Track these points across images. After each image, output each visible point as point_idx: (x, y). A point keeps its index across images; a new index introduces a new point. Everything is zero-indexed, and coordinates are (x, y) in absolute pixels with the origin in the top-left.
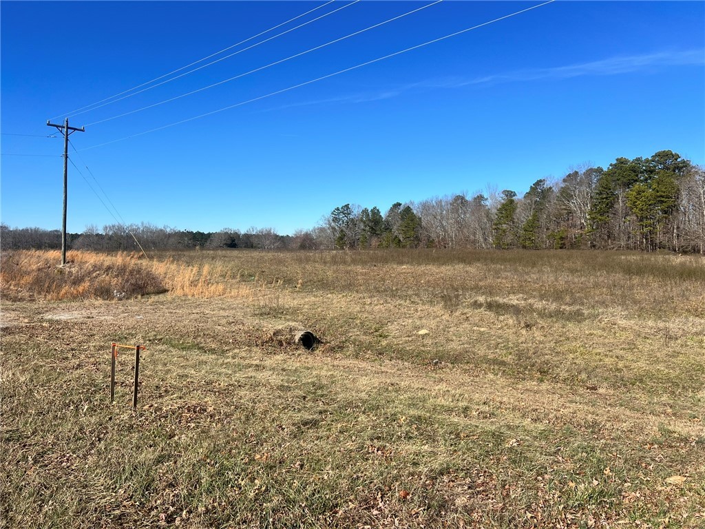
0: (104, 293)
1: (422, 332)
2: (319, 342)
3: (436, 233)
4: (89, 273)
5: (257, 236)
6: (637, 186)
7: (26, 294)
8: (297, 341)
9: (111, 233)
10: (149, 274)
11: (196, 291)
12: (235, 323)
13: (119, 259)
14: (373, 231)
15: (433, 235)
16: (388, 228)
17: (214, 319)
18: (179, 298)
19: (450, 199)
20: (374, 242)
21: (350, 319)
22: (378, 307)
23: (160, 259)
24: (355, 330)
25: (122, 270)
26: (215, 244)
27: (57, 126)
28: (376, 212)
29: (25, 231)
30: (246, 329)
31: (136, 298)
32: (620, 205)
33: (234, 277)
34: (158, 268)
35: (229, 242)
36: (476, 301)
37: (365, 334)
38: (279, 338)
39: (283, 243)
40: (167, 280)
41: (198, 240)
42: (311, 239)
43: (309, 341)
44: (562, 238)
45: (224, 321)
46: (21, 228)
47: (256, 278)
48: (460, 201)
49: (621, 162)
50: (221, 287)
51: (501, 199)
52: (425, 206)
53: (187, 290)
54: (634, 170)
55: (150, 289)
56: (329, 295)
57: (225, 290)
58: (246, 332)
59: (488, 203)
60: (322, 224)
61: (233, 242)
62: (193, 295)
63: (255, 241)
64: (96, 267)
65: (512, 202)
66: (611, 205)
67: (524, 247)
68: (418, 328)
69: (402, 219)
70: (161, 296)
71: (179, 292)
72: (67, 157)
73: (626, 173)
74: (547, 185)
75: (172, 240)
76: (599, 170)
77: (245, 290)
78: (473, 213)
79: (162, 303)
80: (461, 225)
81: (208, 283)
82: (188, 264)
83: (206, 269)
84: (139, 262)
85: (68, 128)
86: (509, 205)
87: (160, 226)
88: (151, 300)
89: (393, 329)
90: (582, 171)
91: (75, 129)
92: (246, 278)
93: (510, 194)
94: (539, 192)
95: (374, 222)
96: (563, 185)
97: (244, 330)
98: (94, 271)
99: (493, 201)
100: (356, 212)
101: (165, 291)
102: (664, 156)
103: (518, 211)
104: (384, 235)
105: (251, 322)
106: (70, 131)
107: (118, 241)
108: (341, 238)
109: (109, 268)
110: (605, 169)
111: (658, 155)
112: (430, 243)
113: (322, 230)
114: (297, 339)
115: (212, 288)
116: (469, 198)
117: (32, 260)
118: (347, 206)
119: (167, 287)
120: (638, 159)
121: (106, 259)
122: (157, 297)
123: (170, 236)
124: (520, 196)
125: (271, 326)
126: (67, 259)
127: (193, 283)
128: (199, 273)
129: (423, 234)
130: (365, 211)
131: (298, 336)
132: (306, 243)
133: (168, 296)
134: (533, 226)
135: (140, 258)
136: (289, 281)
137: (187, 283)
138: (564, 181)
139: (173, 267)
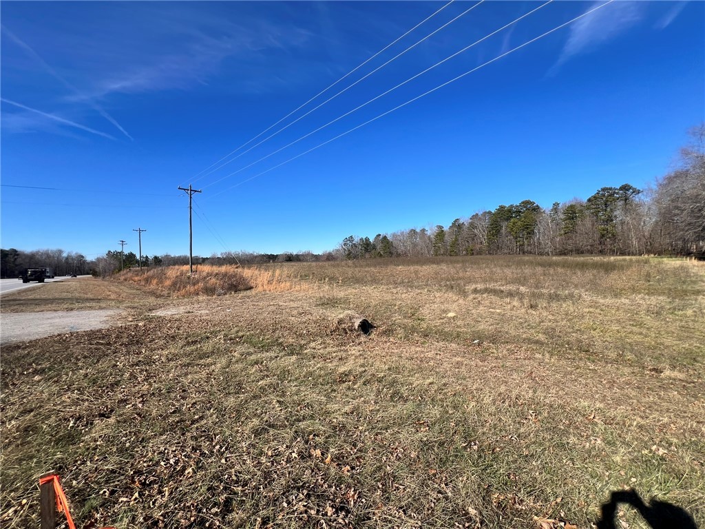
0: (209, 291)
1: (451, 314)
2: (372, 327)
3: (401, 249)
4: (205, 278)
5: (302, 255)
6: (512, 220)
7: (165, 293)
8: (357, 328)
9: (225, 257)
10: (241, 277)
11: (272, 287)
12: (305, 313)
13: (223, 269)
14: (366, 250)
15: (399, 251)
16: (374, 247)
17: (287, 310)
18: (260, 292)
19: (408, 231)
20: (367, 256)
21: (389, 306)
22: (405, 297)
23: (249, 268)
24: (396, 315)
25: (225, 275)
26: (280, 260)
27: (185, 190)
28: (367, 239)
29: (180, 257)
30: (314, 319)
31: (231, 293)
32: (503, 231)
33: (296, 277)
34: (247, 273)
35: (288, 259)
36: (476, 289)
37: (405, 317)
38: (343, 326)
39: (317, 258)
40: (252, 281)
41: (272, 258)
42: (332, 256)
43: (366, 327)
44: (472, 250)
45: (295, 312)
46: (177, 256)
47: (311, 277)
48: (413, 232)
49: (502, 207)
50: (288, 284)
51: (435, 229)
52: (394, 235)
53: (265, 287)
54: (510, 211)
55: (241, 287)
56: (364, 288)
57: (291, 286)
58: (315, 322)
59: (429, 233)
60: (338, 247)
61: (290, 258)
62: (270, 290)
63: (302, 258)
64: (209, 274)
65: (443, 231)
66: (498, 232)
67: (451, 255)
68: (445, 311)
69: (382, 243)
70: (248, 291)
71: (260, 289)
72: (191, 208)
73: (505, 214)
74: (461, 222)
75: (257, 259)
76: (490, 212)
77: (305, 285)
78: (420, 238)
79: (248, 297)
80: (415, 245)
81: (279, 281)
82: (266, 270)
83: (278, 272)
84: (236, 270)
85: (191, 190)
86: (441, 234)
87: (251, 252)
88: (240, 295)
89: (425, 312)
90: (480, 213)
91: (195, 191)
92: (304, 277)
93: (440, 227)
94: (457, 226)
95: (367, 245)
96: (470, 221)
97: (312, 320)
98: (208, 277)
99: (431, 231)
100: (356, 240)
101: (251, 288)
102: (526, 203)
103: (446, 236)
104: (373, 251)
105: (318, 312)
106: (192, 192)
107: (229, 260)
108: (349, 254)
109: (217, 274)
110: (493, 212)
111: (523, 203)
112: (398, 255)
113: (337, 250)
114: (356, 325)
115: (282, 285)
116: (418, 230)
117: (173, 272)
118: (351, 237)
119: (252, 285)
120: (511, 205)
121: (216, 269)
122: (245, 293)
123: (256, 257)
124: (446, 228)
125: (335, 315)
126: (193, 270)
127: (270, 282)
128: (273, 276)
129: (394, 251)
130: (361, 239)
131: (357, 323)
132: (329, 257)
133: (253, 292)
134: (455, 244)
135: (237, 268)
136: (332, 279)
137: (266, 282)
138: (471, 219)
139: (257, 272)
